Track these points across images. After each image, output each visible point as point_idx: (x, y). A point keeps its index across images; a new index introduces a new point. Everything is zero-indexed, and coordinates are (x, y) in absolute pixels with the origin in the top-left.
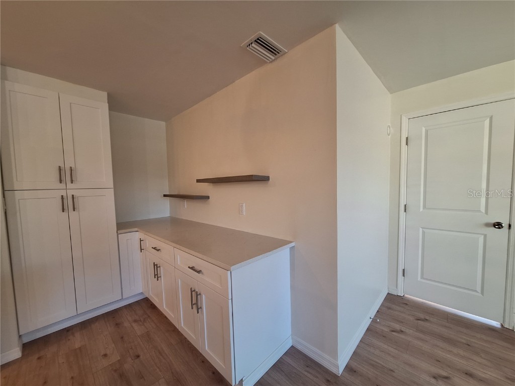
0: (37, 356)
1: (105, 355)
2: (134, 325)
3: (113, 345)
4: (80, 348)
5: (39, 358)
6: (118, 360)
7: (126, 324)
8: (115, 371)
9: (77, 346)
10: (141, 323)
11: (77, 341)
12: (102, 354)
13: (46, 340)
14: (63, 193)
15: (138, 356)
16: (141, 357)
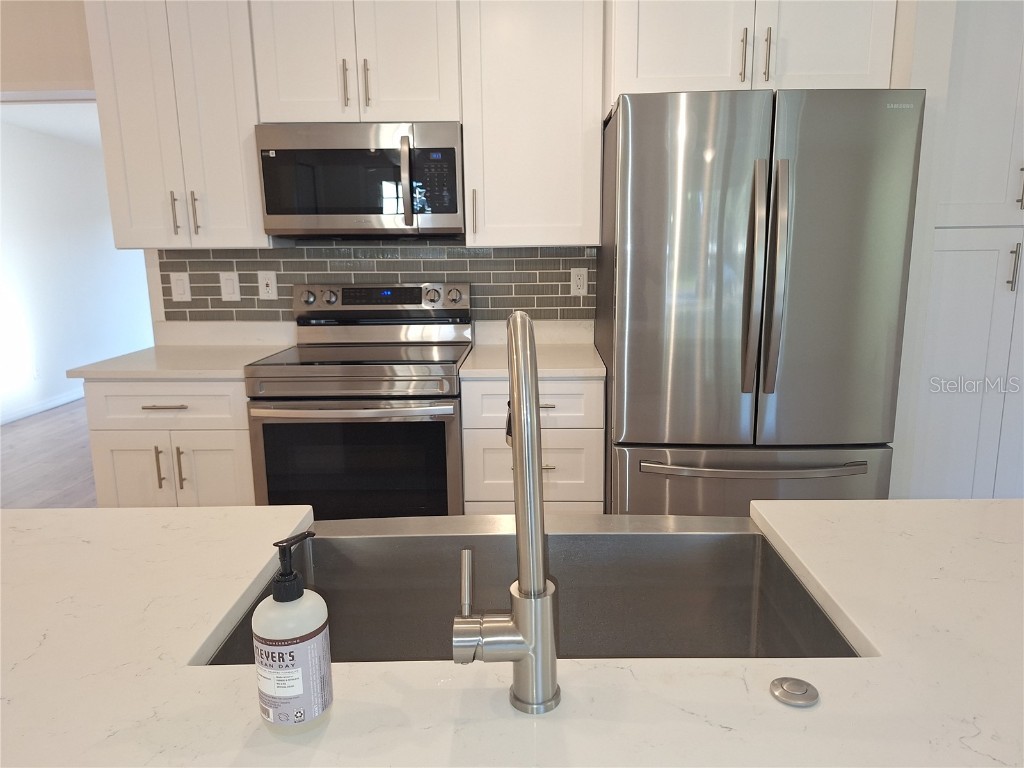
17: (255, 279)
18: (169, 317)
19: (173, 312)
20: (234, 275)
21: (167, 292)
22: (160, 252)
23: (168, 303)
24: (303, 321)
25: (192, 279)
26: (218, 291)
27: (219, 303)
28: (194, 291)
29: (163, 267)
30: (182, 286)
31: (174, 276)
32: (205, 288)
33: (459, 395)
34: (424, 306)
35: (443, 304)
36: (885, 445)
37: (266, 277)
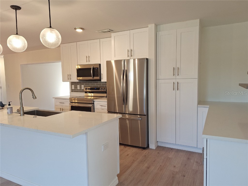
1: (175, 166)
2: (195, 163)
3: (180, 165)
4: (170, 158)
5: (158, 153)
6: (177, 172)
7: (192, 161)
8: (173, 174)
9: (170, 157)
10: (198, 165)
11: (171, 155)
12: (174, 165)
13: (163, 148)
14: (174, 81)
15: (184, 176)
16: (185, 177)
17: (81, 86)
18: (72, 91)
20: (79, 86)
21: (72, 88)
22: (71, 82)
24: (86, 92)
26: (77, 88)
27: (77, 90)
28: (74, 88)
30: (73, 86)
31: (72, 85)
32: (76, 87)
33: (94, 103)
34: (100, 91)
35: (103, 90)
36: (145, 115)
37: (83, 86)
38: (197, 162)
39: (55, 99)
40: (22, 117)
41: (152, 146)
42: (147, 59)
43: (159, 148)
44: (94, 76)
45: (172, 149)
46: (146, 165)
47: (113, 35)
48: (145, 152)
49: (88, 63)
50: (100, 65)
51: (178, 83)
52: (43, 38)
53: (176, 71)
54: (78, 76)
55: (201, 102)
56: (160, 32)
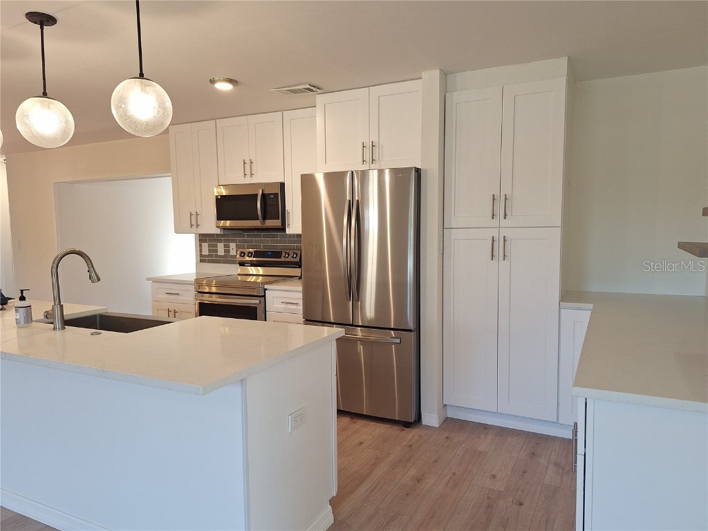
0: (446, 434)
1: (494, 477)
2: (551, 467)
3: (509, 473)
4: (481, 452)
5: (447, 437)
6: (500, 491)
7: (543, 461)
8: (489, 498)
9: (481, 448)
10: (561, 472)
11: (484, 444)
12: (492, 473)
13: (462, 425)
14: (495, 233)
15: (521, 504)
16: (523, 507)
17: (229, 246)
18: (201, 261)
19: (202, 259)
20: (222, 244)
21: (201, 251)
22: (200, 234)
23: (201, 255)
24: (242, 264)
25: (209, 246)
26: (216, 251)
27: (217, 256)
28: (209, 251)
29: (200, 241)
30: (205, 246)
31: (203, 244)
32: (213, 250)
33: (264, 296)
34: (282, 259)
35: (290, 259)
36: (410, 331)
37: (233, 246)
38: (557, 465)
39: (153, 282)
40: (58, 333)
41: (431, 418)
42: (418, 171)
43: (449, 423)
44: (264, 218)
45: (486, 427)
46: (413, 472)
47: (320, 99)
48: (411, 434)
49: (248, 181)
50: (282, 185)
51: (505, 241)
52: (118, 108)
53: (501, 206)
54: (220, 217)
55: (571, 293)
56: (455, 93)
